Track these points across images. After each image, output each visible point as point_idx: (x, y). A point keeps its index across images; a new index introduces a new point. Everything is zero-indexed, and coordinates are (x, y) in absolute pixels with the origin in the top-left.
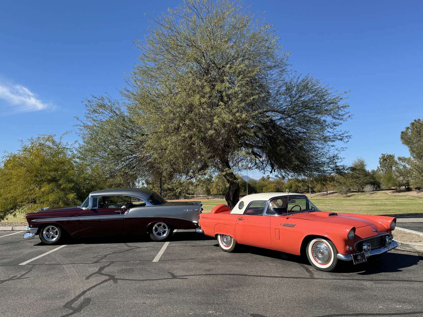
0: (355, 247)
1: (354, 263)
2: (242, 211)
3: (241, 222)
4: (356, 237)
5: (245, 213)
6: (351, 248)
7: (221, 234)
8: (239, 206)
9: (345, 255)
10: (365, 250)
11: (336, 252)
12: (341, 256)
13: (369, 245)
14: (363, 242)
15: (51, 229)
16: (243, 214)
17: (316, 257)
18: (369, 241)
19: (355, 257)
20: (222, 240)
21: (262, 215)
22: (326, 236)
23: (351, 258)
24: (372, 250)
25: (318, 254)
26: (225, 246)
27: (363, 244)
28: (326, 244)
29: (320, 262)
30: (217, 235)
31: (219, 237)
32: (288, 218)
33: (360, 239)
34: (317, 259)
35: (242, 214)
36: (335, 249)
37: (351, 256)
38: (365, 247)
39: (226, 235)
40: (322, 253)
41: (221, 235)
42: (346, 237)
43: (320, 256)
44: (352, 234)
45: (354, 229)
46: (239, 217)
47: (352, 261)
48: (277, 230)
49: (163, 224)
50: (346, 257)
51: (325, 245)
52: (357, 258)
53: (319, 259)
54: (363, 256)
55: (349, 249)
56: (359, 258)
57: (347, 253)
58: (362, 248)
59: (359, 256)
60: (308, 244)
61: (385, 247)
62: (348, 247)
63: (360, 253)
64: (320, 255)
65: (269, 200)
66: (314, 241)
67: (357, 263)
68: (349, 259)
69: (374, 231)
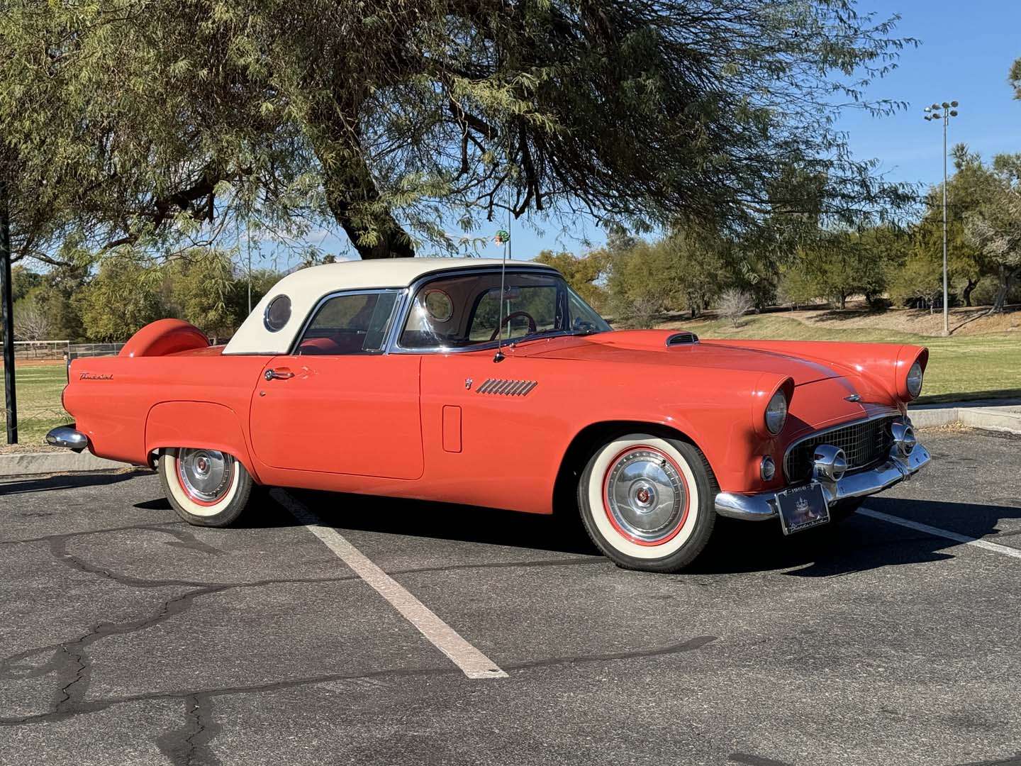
0: (786, 466)
1: (785, 530)
2: (281, 341)
3: (276, 390)
4: (792, 425)
5: (295, 348)
6: (772, 469)
7: (177, 449)
8: (268, 313)
9: (749, 496)
10: (821, 475)
11: (710, 485)
12: (728, 501)
13: (840, 455)
14: (817, 445)
16: (288, 354)
17: (619, 514)
18: (837, 438)
19: (788, 504)
20: (186, 478)
21: (381, 353)
22: (669, 420)
23: (773, 507)
24: (847, 474)
26: (196, 501)
27: (816, 453)
28: (665, 455)
29: (636, 533)
31: (168, 460)
32: (501, 359)
33: (809, 430)
34: (626, 524)
35: (285, 350)
36: (704, 475)
37: (773, 501)
38: (822, 464)
39: (201, 453)
40: (649, 498)
41: (176, 453)
42: (757, 421)
43: (639, 509)
44: (778, 412)
45: (787, 389)
46: (272, 368)
47: (778, 519)
48: (452, 413)
50: (752, 507)
52: (796, 508)
53: (636, 522)
54: (815, 499)
55: (766, 470)
56: (802, 508)
57: (756, 490)
58: (811, 466)
59: (801, 500)
61: (887, 468)
62: (759, 464)
63: (804, 488)
64: (640, 504)
65: (412, 283)
66: (614, 447)
67: (794, 528)
68: (766, 513)
69: (854, 401)
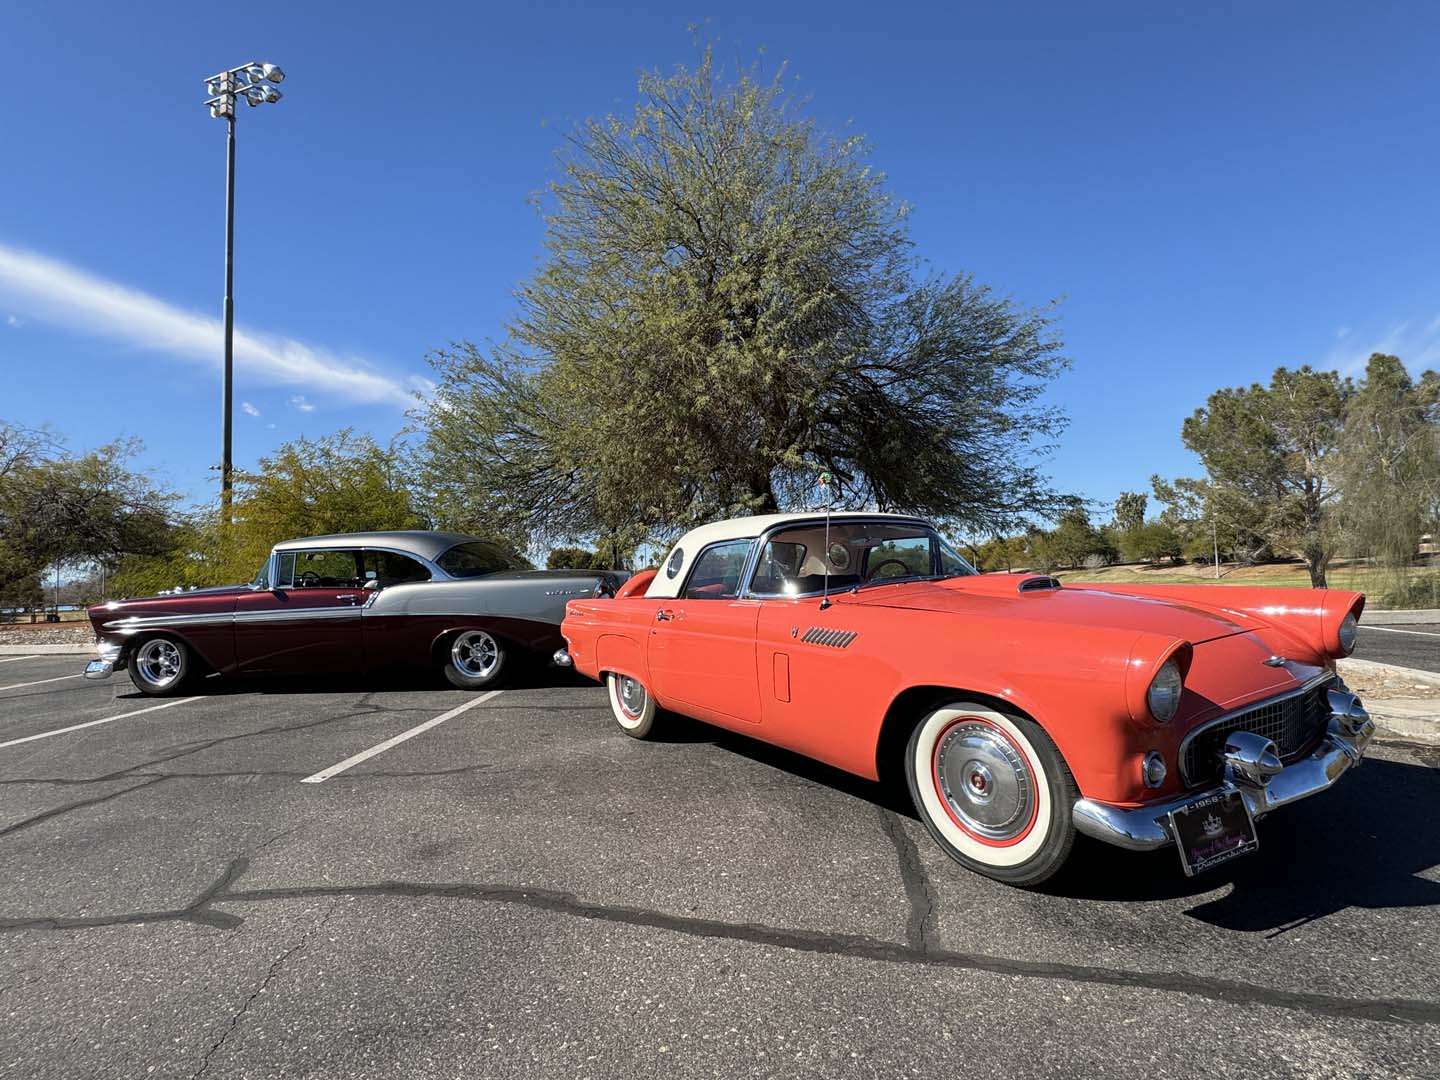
0: (1182, 764)
1: (1188, 870)
2: (675, 587)
3: (662, 629)
4: (1191, 704)
5: (684, 592)
6: (1162, 771)
7: (616, 674)
8: (670, 565)
9: (1125, 810)
10: (1239, 777)
11: (1068, 789)
12: (1091, 812)
13: (1270, 749)
14: (1229, 732)
15: (161, 649)
16: (678, 597)
17: (951, 795)
18: (1254, 723)
19: (1192, 829)
20: (621, 694)
21: (736, 598)
22: (1007, 693)
23: (1165, 830)
25: (965, 787)
26: (626, 712)
27: (1228, 743)
28: (1004, 734)
29: (974, 825)
30: (605, 675)
31: (611, 680)
32: (827, 606)
33: (1220, 711)
34: (962, 813)
35: (675, 595)
36: (1058, 771)
37: (1163, 820)
38: (1238, 760)
39: (629, 679)
40: (986, 785)
41: (616, 676)
42: (1134, 705)
43: (976, 796)
44: (1170, 689)
45: (1182, 658)
46: (662, 610)
48: (781, 661)
49: (485, 636)
51: (1003, 743)
52: (1204, 832)
53: (972, 812)
55: (1150, 773)
56: (1214, 829)
57: (1137, 799)
58: (1223, 763)
59: (1211, 818)
60: (916, 731)
61: (1327, 750)
62: (1141, 763)
63: (1215, 799)
64: (976, 790)
65: (763, 533)
66: (941, 717)
67: (1203, 864)
68: (1153, 836)
69: (1277, 665)
